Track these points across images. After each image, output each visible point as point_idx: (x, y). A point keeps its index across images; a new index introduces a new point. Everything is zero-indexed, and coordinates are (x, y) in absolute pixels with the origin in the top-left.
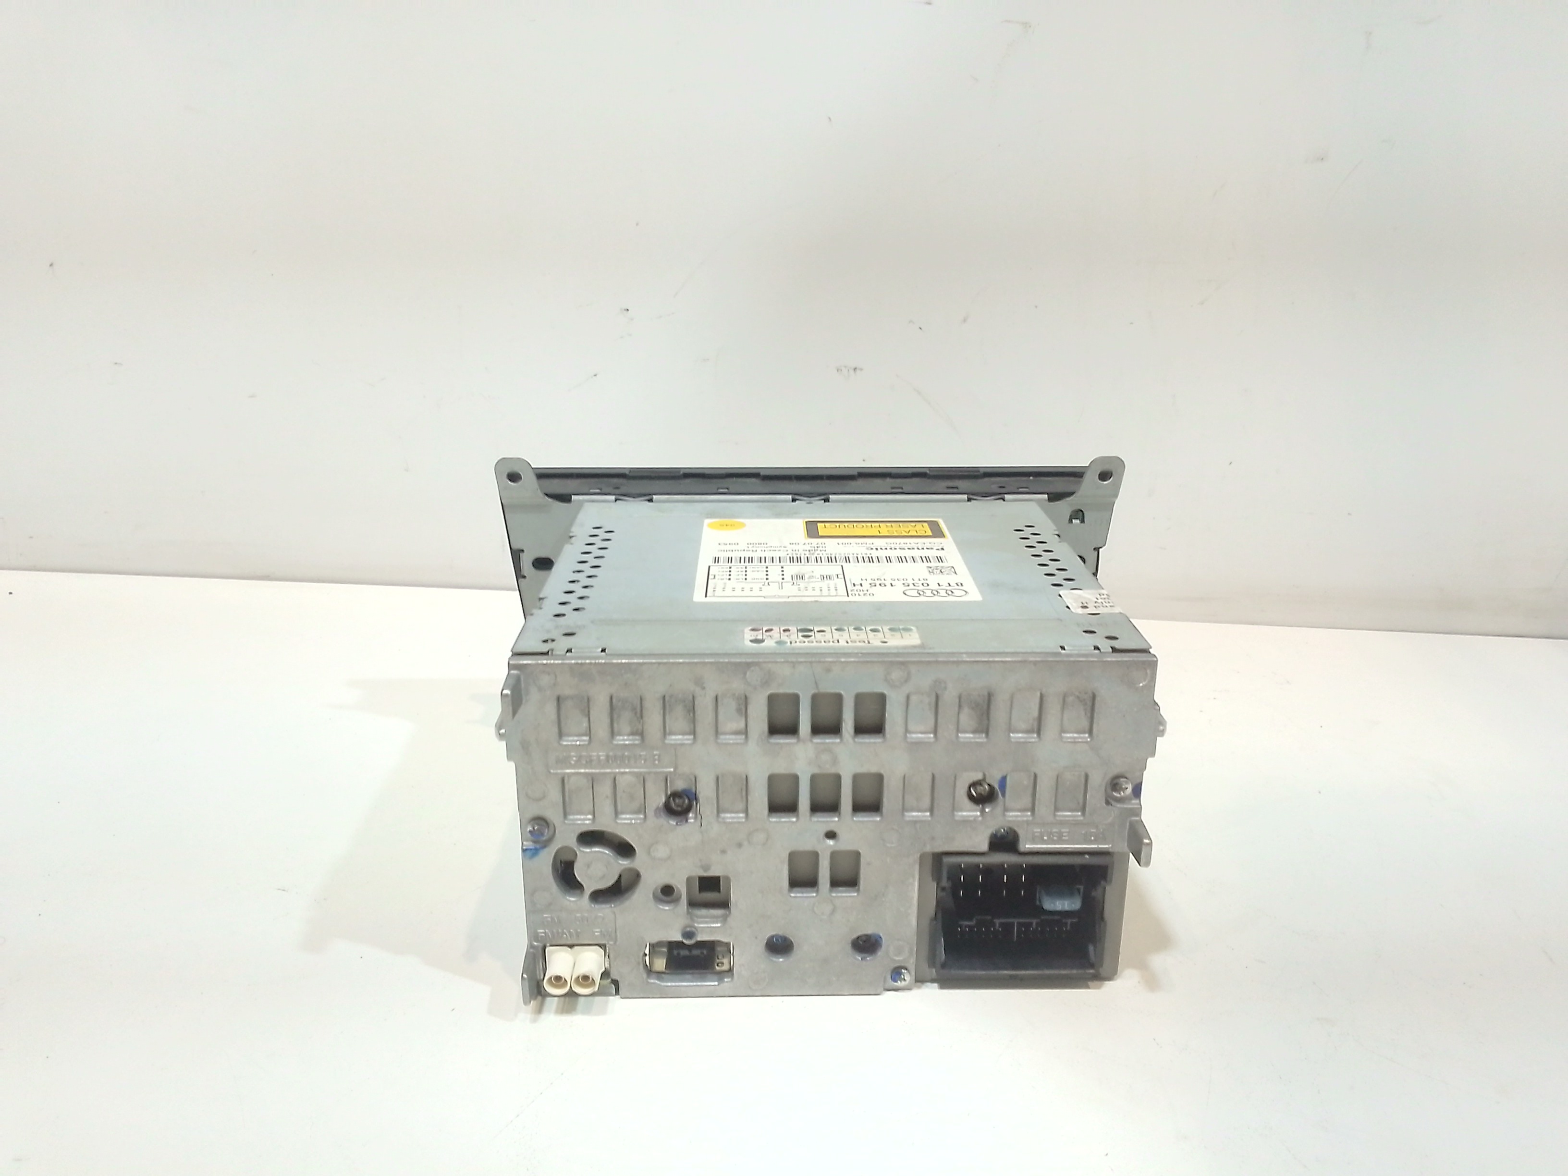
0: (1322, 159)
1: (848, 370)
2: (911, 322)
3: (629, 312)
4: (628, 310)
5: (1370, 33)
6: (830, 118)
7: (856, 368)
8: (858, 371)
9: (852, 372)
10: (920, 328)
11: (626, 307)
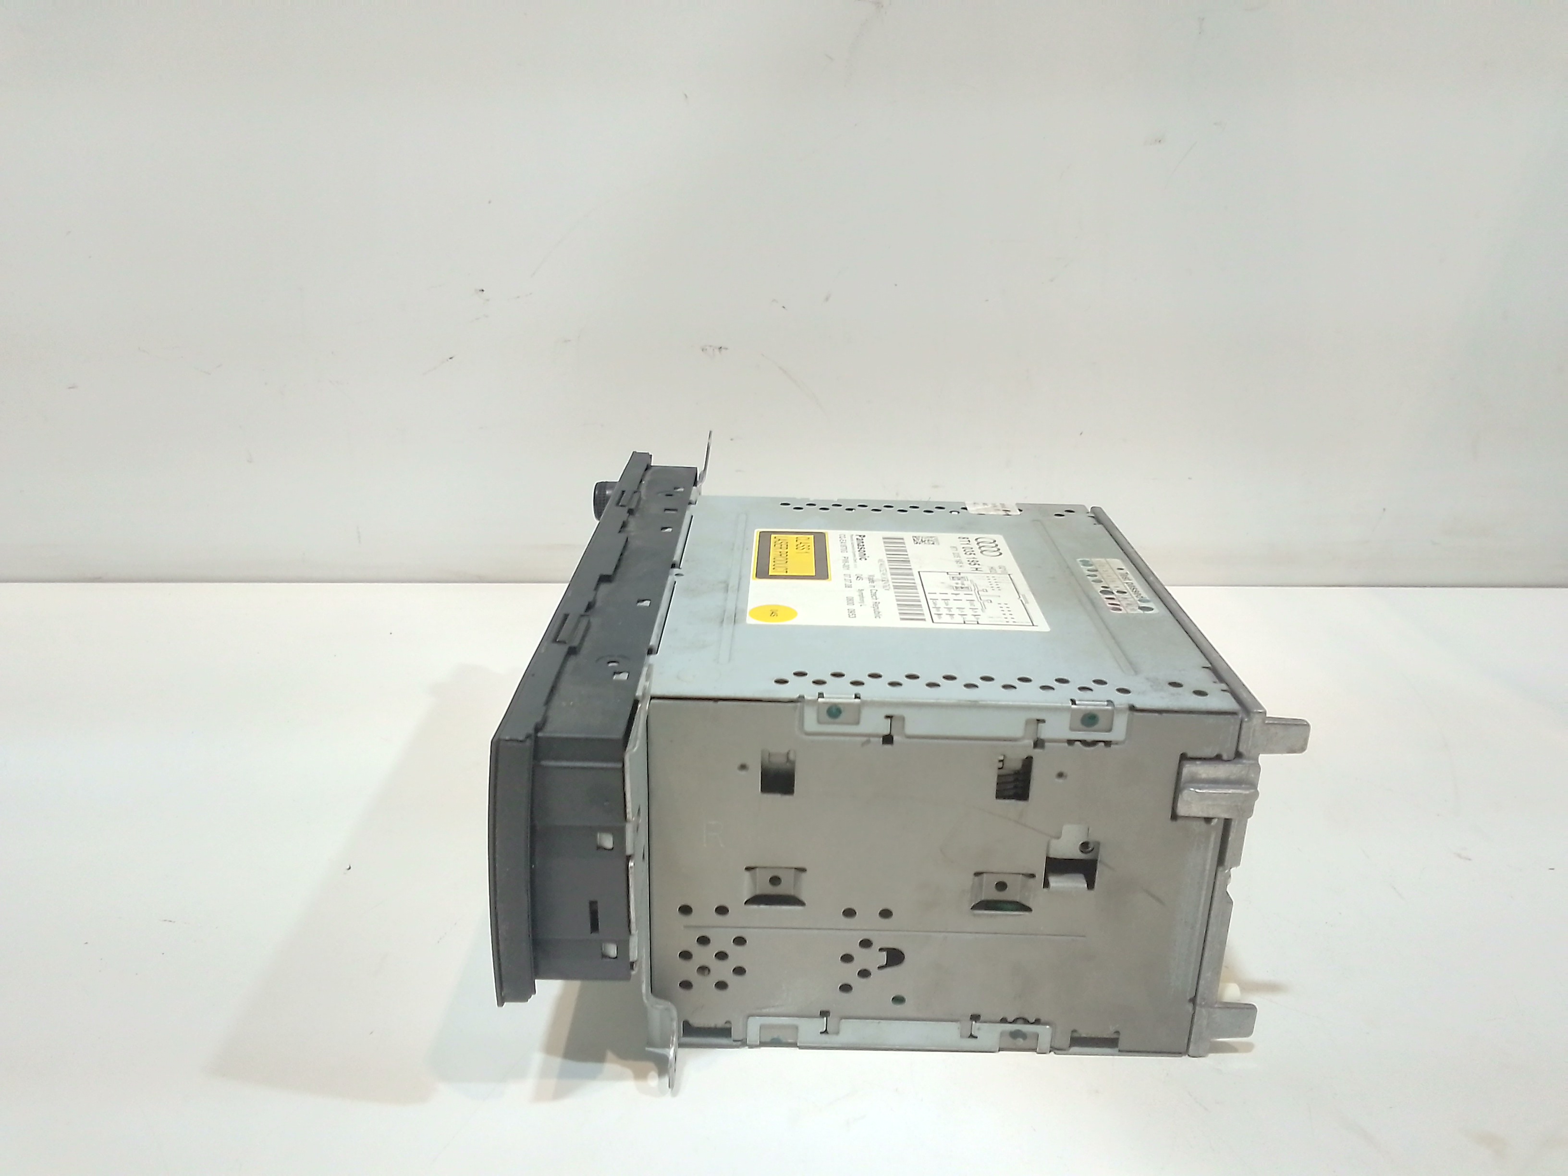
0: (1160, 141)
1: (713, 350)
2: (774, 300)
3: (484, 292)
4: (483, 290)
5: (1203, 19)
6: (686, 95)
7: (721, 348)
8: (723, 351)
9: (717, 351)
10: (784, 307)
11: (481, 288)
